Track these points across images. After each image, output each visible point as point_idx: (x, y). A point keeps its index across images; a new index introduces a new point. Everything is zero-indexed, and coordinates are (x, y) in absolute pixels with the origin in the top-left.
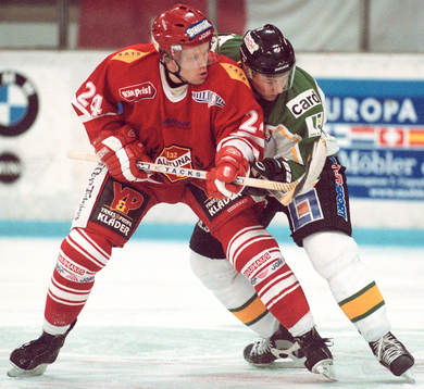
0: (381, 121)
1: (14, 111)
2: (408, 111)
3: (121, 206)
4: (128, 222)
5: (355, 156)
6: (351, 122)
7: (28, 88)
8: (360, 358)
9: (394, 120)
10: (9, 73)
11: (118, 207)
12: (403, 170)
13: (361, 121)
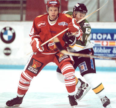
0: (102, 39)
1: (9, 37)
2: (109, 37)
3: (35, 66)
4: (37, 70)
5: (96, 48)
6: (95, 40)
7: (13, 31)
8: (97, 100)
9: (106, 39)
10: (8, 27)
11: (34, 66)
12: (108, 52)
13: (97, 39)
